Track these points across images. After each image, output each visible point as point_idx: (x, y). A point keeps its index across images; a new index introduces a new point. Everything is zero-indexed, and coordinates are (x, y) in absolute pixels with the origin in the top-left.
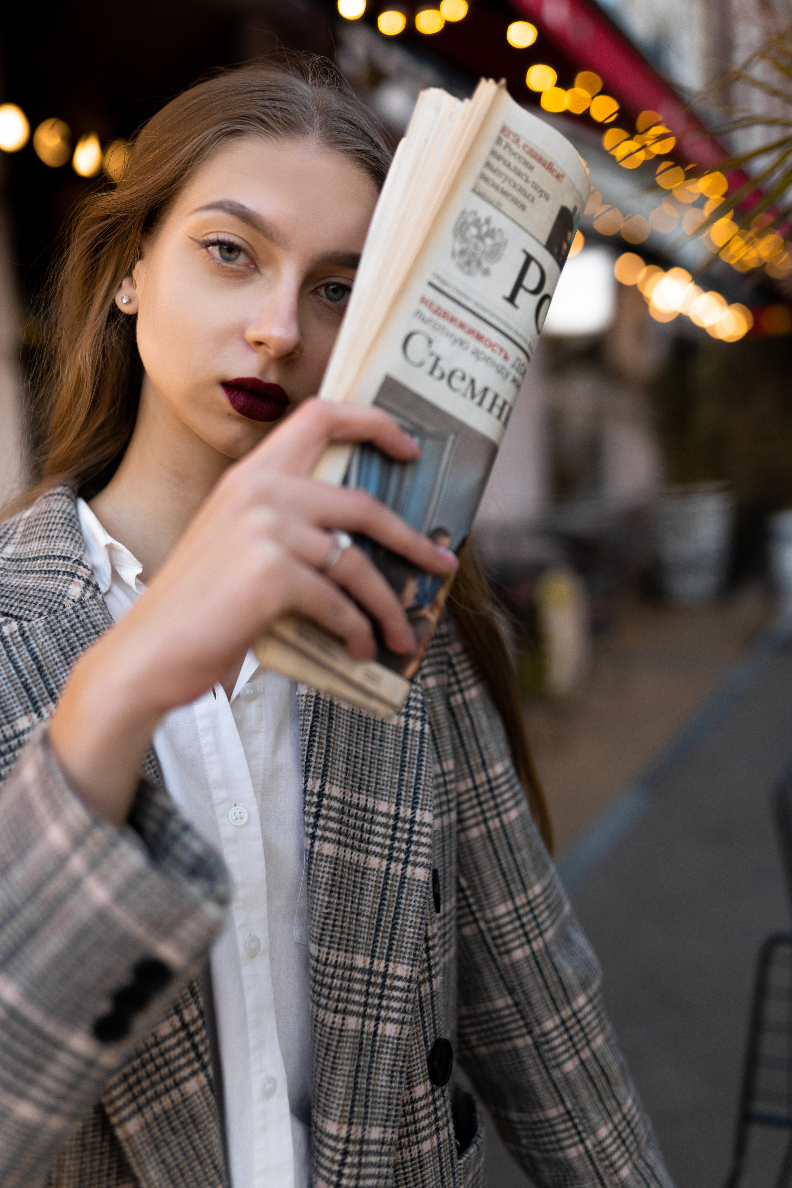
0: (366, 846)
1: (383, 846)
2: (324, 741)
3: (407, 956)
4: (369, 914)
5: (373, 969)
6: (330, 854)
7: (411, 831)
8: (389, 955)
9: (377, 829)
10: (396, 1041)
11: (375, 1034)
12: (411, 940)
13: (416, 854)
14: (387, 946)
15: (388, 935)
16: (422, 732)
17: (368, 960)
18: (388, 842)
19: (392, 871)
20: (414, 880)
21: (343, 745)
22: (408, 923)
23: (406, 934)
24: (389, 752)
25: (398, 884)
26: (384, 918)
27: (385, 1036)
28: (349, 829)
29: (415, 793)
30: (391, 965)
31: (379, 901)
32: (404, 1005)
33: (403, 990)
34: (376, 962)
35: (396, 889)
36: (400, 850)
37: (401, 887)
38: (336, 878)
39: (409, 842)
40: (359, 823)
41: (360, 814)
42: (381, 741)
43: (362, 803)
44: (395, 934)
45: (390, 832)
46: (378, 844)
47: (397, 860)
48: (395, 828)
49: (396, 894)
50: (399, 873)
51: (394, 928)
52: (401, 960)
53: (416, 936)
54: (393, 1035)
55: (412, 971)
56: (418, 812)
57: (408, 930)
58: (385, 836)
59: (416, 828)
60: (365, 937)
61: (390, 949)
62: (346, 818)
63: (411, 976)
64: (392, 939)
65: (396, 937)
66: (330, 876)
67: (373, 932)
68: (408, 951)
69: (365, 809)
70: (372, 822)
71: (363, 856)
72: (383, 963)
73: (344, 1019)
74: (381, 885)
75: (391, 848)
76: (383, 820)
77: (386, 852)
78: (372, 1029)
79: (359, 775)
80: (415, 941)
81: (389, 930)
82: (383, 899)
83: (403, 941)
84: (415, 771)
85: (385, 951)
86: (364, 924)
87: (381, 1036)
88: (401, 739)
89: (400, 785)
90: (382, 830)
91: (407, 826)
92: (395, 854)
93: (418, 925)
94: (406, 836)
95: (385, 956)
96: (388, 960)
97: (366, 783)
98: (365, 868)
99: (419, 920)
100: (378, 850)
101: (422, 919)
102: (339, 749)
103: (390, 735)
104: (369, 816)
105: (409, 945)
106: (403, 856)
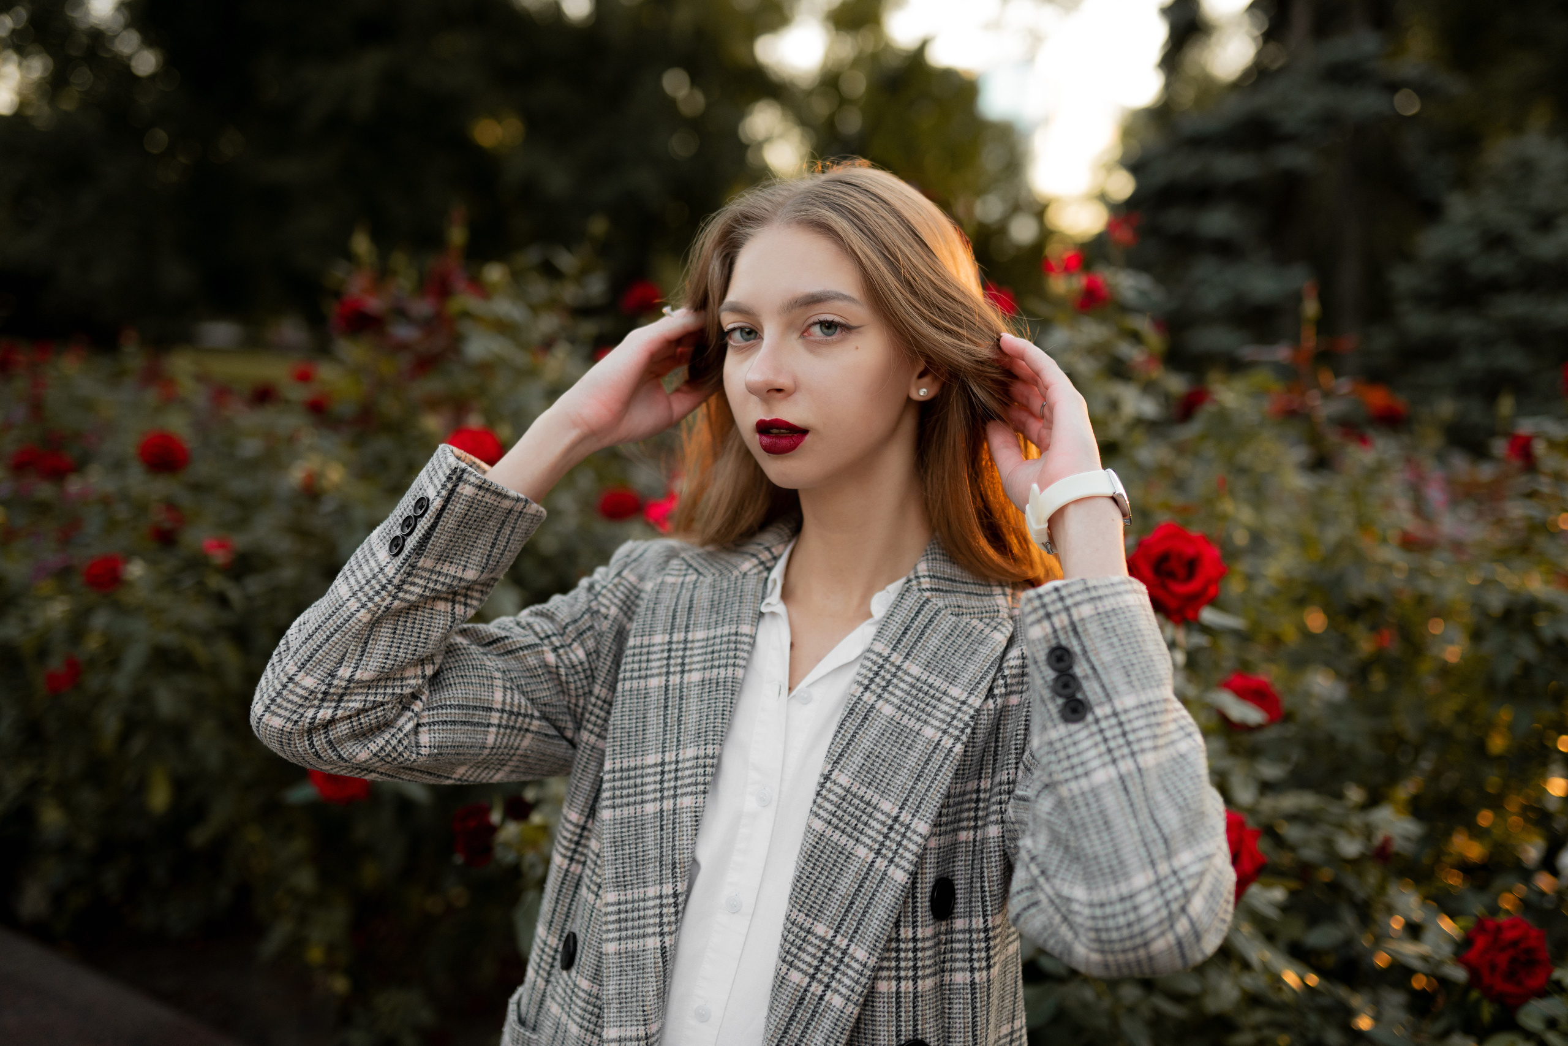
0: (859, 835)
1: (875, 841)
2: (849, 736)
3: (868, 943)
4: (843, 894)
5: (834, 942)
6: (817, 829)
7: (904, 835)
8: (853, 937)
9: (874, 823)
10: (839, 1013)
11: (821, 998)
12: (874, 931)
13: (902, 857)
14: (853, 928)
15: (857, 919)
16: (950, 750)
17: (832, 933)
18: (881, 838)
19: (876, 865)
20: (892, 879)
21: (868, 743)
22: (876, 915)
23: (872, 924)
24: (913, 760)
25: (879, 878)
26: (857, 903)
27: (831, 1004)
28: (846, 815)
29: (920, 803)
30: (853, 946)
31: (856, 886)
32: (854, 984)
33: (856, 971)
34: (839, 937)
35: (876, 882)
36: (889, 849)
37: (881, 882)
38: (816, 851)
39: (899, 844)
40: (858, 813)
41: (862, 806)
42: (908, 748)
43: (867, 797)
44: (864, 920)
45: (885, 830)
46: (870, 837)
47: (884, 856)
48: (891, 828)
49: (875, 886)
50: (883, 869)
51: (863, 915)
52: (862, 945)
53: (880, 929)
54: (837, 1006)
55: (869, 958)
56: (916, 820)
57: (875, 921)
58: (879, 832)
59: (909, 834)
60: (833, 909)
61: (855, 932)
62: (845, 805)
63: (866, 963)
64: (859, 924)
65: (864, 923)
66: (811, 847)
67: (843, 911)
68: (870, 939)
69: (868, 804)
70: (870, 816)
71: (852, 842)
72: (846, 941)
73: (788, 970)
74: (863, 874)
75: (882, 844)
76: (883, 818)
77: (876, 846)
78: (819, 993)
79: (873, 773)
80: (878, 933)
81: (859, 915)
82: (860, 886)
83: (868, 930)
84: (928, 783)
85: (851, 932)
86: (835, 901)
87: (827, 1002)
88: (929, 752)
89: (911, 792)
90: (878, 826)
91: (903, 830)
92: (884, 851)
93: (884, 921)
94: (899, 838)
95: (849, 936)
96: (851, 940)
97: (878, 781)
98: (850, 853)
99: (886, 916)
100: (869, 842)
101: (889, 916)
102: (862, 745)
103: (920, 745)
104: (869, 810)
105: (872, 935)
106: (890, 855)
